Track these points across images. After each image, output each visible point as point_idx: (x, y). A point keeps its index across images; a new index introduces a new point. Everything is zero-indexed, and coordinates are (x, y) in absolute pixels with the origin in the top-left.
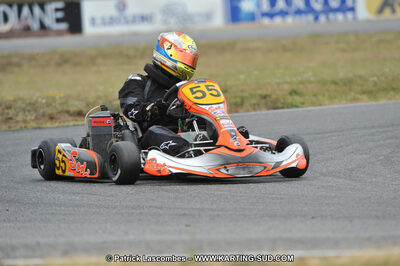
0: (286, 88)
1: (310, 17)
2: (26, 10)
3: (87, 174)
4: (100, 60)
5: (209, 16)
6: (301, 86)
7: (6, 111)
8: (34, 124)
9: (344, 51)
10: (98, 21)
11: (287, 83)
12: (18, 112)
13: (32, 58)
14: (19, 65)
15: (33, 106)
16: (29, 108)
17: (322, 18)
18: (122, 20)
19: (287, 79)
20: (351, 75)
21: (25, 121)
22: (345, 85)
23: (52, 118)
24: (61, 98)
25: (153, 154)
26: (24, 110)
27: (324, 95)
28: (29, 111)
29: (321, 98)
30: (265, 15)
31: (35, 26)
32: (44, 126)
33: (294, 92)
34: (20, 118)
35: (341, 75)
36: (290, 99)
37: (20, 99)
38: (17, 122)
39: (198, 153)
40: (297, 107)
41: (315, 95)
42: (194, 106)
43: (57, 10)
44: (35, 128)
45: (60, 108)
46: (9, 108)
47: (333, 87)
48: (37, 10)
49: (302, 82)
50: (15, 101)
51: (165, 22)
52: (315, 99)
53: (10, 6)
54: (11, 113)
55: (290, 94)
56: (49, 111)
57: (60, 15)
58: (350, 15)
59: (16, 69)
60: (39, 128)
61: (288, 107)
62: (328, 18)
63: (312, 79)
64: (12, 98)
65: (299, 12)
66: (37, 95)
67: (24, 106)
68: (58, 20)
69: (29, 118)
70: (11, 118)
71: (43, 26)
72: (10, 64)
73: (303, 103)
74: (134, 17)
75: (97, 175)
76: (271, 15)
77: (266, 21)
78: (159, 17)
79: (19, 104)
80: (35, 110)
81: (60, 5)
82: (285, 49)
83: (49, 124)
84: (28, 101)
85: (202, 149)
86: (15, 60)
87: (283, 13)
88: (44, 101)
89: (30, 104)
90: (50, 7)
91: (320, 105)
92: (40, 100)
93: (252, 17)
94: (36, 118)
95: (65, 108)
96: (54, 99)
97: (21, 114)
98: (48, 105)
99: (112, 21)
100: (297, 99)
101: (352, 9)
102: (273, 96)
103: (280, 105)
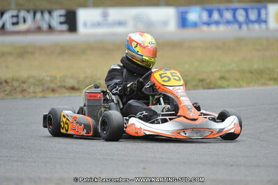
0: (217, 75)
2: (38, 16)
3: (84, 133)
7: (22, 85)
8: (41, 94)
12: (30, 86)
14: (32, 53)
15: (40, 82)
19: (218, 69)
20: (262, 67)
21: (35, 92)
22: (258, 74)
23: (53, 90)
24: (61, 77)
25: (133, 121)
26: (34, 85)
27: (243, 81)
28: (38, 85)
29: (241, 82)
31: (45, 26)
32: (48, 96)
33: (222, 78)
34: (31, 90)
36: (219, 83)
37: (32, 77)
38: (29, 93)
39: (164, 121)
40: (223, 88)
41: (237, 80)
42: (162, 87)
43: (61, 16)
44: (41, 97)
45: (59, 84)
46: (24, 82)
47: (249, 75)
48: (46, 15)
50: (28, 78)
51: (135, 27)
52: (237, 83)
53: (28, 11)
54: (25, 86)
56: (52, 85)
57: (62, 20)
60: (44, 97)
61: (218, 88)
62: (248, 27)
63: (235, 69)
64: (26, 76)
66: (44, 74)
67: (34, 81)
68: (61, 23)
69: (38, 90)
70: (25, 90)
71: (50, 27)
73: (228, 86)
75: (91, 134)
79: (31, 80)
80: (42, 85)
81: (63, 13)
83: (51, 95)
84: (37, 79)
85: (167, 118)
88: (49, 79)
90: (56, 14)
92: (46, 78)
94: (43, 91)
95: (63, 84)
96: (55, 78)
97: (32, 87)
98: (51, 82)
100: (225, 83)
102: (208, 81)
103: (212, 86)
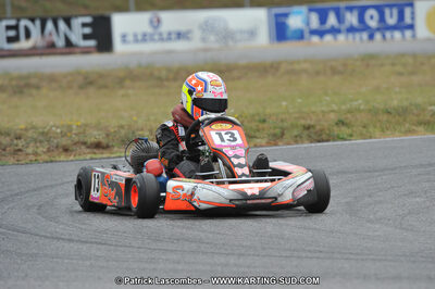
0: (333, 117)
1: (365, 35)
2: (50, 26)
4: (128, 83)
5: (252, 33)
6: (349, 116)
7: (15, 142)
8: (46, 157)
9: (400, 74)
10: (130, 38)
11: (333, 111)
12: (28, 144)
13: (52, 79)
14: (38, 87)
15: (46, 135)
16: (41, 138)
17: (378, 36)
18: (156, 37)
19: (335, 107)
20: (406, 104)
21: (36, 154)
22: (399, 115)
23: (66, 150)
24: (78, 127)
26: (35, 141)
27: (375, 127)
28: (41, 142)
29: (371, 130)
30: (313, 32)
31: (60, 43)
32: (58, 159)
33: (341, 123)
34: (30, 150)
35: (395, 103)
36: (336, 131)
37: (34, 128)
38: (27, 154)
40: (345, 140)
41: (364, 127)
43: (84, 25)
44: (47, 162)
45: (76, 139)
46: (19, 138)
47: (385, 117)
48: (62, 25)
49: (349, 111)
50: (26, 130)
51: (204, 40)
52: (364, 131)
53: (33, 20)
54: (21, 143)
55: (337, 124)
56: (64, 141)
57: (88, 30)
58: (408, 33)
59: (34, 92)
60: (52, 161)
61: (334, 140)
62: (384, 36)
63: (362, 107)
64: (23, 126)
65: (351, 30)
66: (51, 123)
67: (35, 136)
68: (86, 37)
69: (40, 150)
70: (20, 150)
71: (69, 43)
72: (28, 86)
73: (351, 136)
74: (170, 34)
76: (321, 33)
77: (315, 39)
78: (197, 34)
79: (30, 134)
80: (48, 140)
81: (88, 20)
82: (334, 71)
83: (62, 158)
84: (41, 130)
86: (34, 81)
87: (334, 31)
88: (59, 131)
89: (43, 133)
90: (77, 22)
91: (371, 138)
92: (54, 129)
93: (300, 36)
94: (49, 150)
95: (82, 139)
96: (70, 128)
97: (32, 144)
98: (63, 135)
99: (145, 38)
100: (345, 131)
101: (411, 27)
102: (318, 128)
103: (324, 137)
